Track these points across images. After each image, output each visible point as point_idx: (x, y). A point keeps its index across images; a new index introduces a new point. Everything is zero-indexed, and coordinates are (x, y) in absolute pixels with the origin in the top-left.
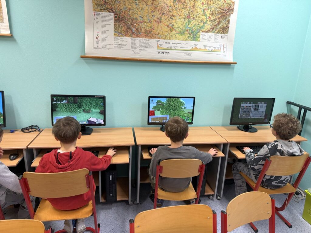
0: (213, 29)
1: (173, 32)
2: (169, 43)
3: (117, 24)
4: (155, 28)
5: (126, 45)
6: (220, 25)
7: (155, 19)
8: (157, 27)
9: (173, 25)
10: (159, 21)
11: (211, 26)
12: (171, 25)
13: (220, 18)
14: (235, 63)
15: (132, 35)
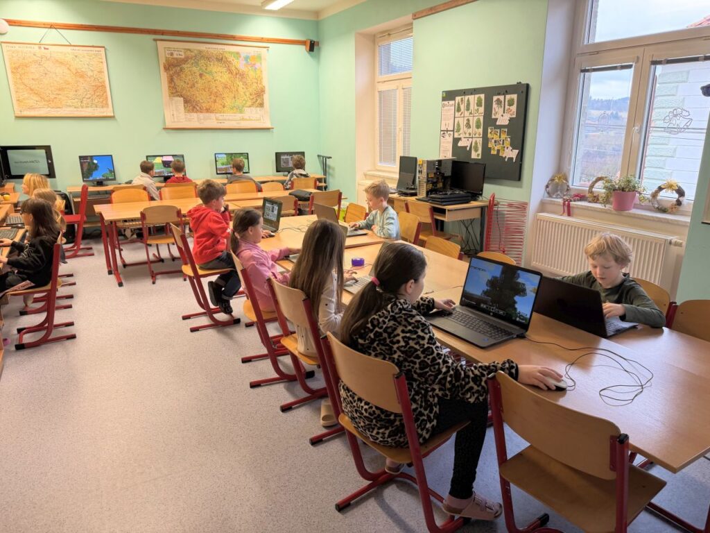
0: (253, 105)
1: (226, 108)
2: (223, 116)
3: (186, 105)
4: (213, 106)
5: (193, 119)
6: (258, 102)
7: (212, 100)
10: (215, 101)
11: (251, 103)
12: (223, 104)
13: (256, 97)
14: (272, 128)
15: (197, 111)
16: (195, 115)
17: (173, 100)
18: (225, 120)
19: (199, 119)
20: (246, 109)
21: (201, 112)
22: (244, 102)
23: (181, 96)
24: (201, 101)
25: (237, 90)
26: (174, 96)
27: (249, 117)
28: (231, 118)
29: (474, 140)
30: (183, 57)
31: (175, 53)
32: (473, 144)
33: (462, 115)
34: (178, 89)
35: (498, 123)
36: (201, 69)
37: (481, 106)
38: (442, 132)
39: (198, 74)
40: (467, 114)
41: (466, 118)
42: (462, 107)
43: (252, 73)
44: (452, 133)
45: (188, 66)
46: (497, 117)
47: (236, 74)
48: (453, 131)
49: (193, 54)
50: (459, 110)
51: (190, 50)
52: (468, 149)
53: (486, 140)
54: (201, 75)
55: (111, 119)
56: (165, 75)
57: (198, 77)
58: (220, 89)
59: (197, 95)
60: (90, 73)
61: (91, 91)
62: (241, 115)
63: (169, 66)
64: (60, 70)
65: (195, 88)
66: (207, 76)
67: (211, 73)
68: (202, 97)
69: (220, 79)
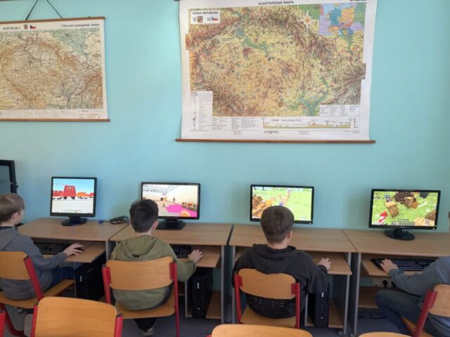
0: (337, 100)
1: (283, 108)
2: (277, 120)
3: (216, 103)
4: (260, 104)
5: (225, 125)
6: (347, 95)
7: (260, 93)
8: (263, 103)
9: (282, 100)
10: (265, 96)
11: (335, 96)
12: (280, 99)
13: (346, 85)
14: (372, 142)
15: (233, 113)
16: (228, 120)
17: (197, 95)
18: (281, 127)
19: (234, 126)
20: (321, 106)
21: (240, 114)
22: (321, 95)
23: (210, 88)
24: (242, 96)
25: (309, 74)
26: (199, 89)
27: (327, 122)
28: (290, 124)
30: (218, 22)
31: (205, 17)
34: (207, 77)
36: (246, 41)
39: (241, 49)
43: (341, 44)
45: (226, 36)
47: (311, 45)
49: (236, 16)
51: (230, 9)
54: (246, 51)
55: (105, 123)
56: (187, 55)
57: (241, 55)
58: (278, 73)
59: (236, 86)
60: (83, 59)
61: (82, 84)
62: (312, 118)
63: (195, 39)
64: (46, 56)
65: (233, 75)
66: (257, 51)
67: (263, 46)
68: (244, 89)
69: (280, 57)
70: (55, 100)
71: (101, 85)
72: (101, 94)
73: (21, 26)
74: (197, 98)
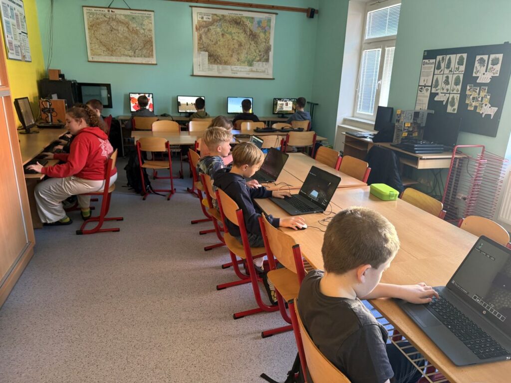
0: (260, 60)
1: (239, 62)
2: (237, 68)
3: (209, 58)
4: (230, 60)
5: (214, 69)
6: (264, 58)
7: (229, 55)
10: (232, 56)
11: (259, 58)
12: (238, 58)
13: (264, 54)
14: (273, 79)
15: (218, 63)
16: (215, 66)
17: (200, 53)
18: (238, 71)
19: (218, 70)
20: (254, 62)
21: (221, 64)
22: (254, 57)
23: (206, 51)
24: (221, 55)
25: (249, 48)
26: (201, 51)
27: (257, 69)
28: (242, 70)
29: (451, 96)
30: (211, 20)
31: (205, 17)
32: (450, 100)
33: (442, 73)
34: (205, 45)
35: (478, 81)
36: (223, 30)
37: (462, 65)
38: (420, 87)
39: (220, 34)
40: (447, 71)
41: (446, 75)
42: (443, 65)
43: (262, 35)
44: (430, 88)
45: (214, 27)
46: (477, 75)
47: (250, 35)
48: (431, 86)
49: (218, 18)
50: (439, 67)
51: (216, 15)
52: (444, 103)
53: (463, 96)
54: (223, 35)
55: (154, 66)
56: (196, 34)
57: (221, 36)
58: (236, 46)
59: (219, 50)
60: (142, 31)
61: (142, 45)
62: (250, 67)
63: (200, 27)
64: (121, 28)
65: (217, 45)
66: (228, 35)
67: (230, 33)
68: (222, 52)
69: (237, 38)
70: (126, 52)
71: (152, 46)
72: (152, 50)
73: (106, 10)
74: (201, 55)
